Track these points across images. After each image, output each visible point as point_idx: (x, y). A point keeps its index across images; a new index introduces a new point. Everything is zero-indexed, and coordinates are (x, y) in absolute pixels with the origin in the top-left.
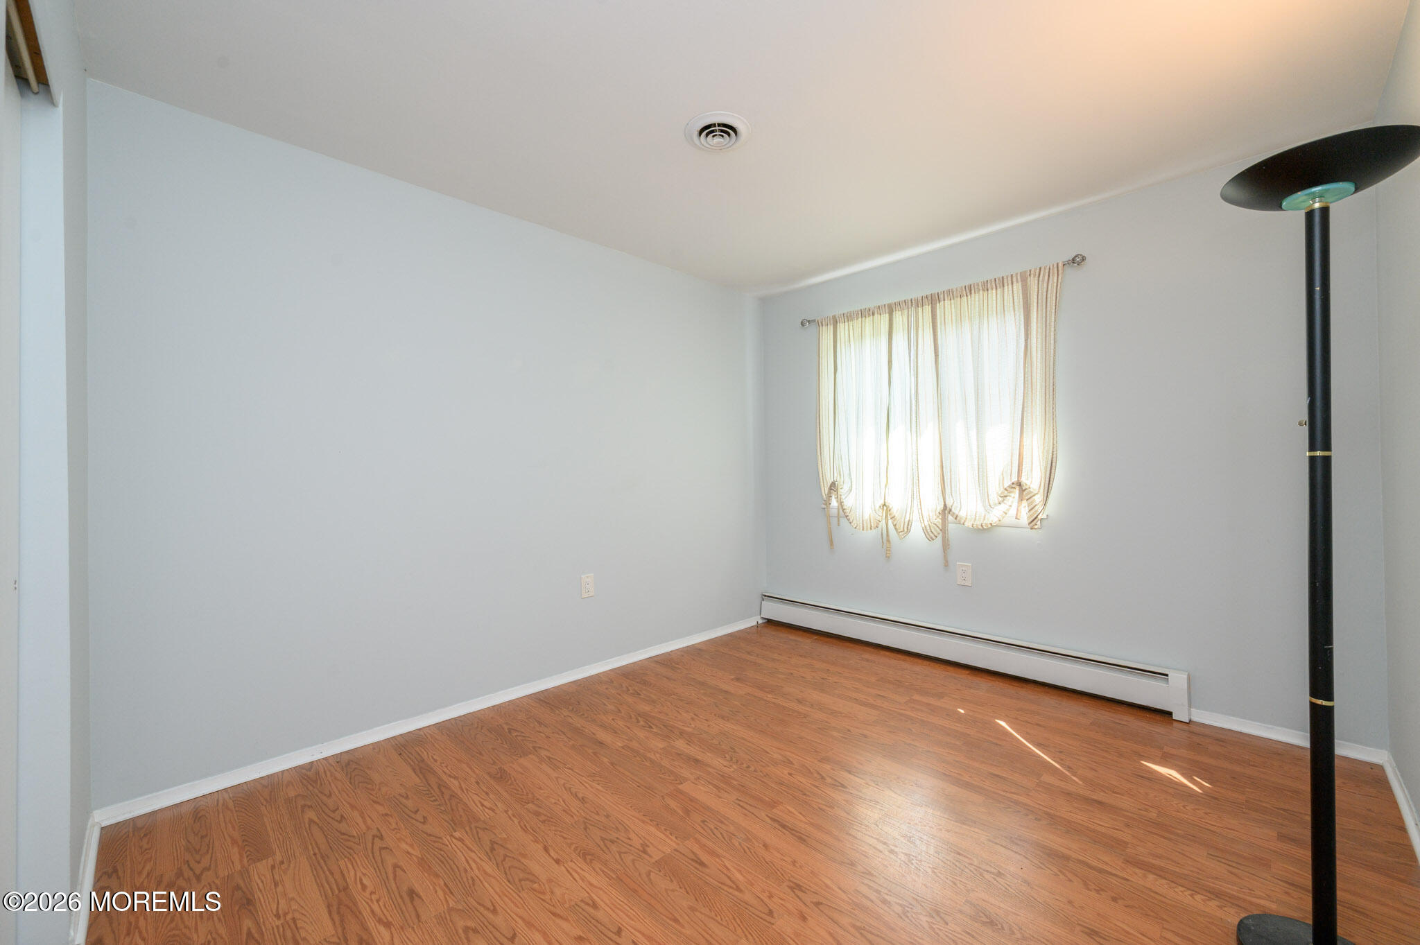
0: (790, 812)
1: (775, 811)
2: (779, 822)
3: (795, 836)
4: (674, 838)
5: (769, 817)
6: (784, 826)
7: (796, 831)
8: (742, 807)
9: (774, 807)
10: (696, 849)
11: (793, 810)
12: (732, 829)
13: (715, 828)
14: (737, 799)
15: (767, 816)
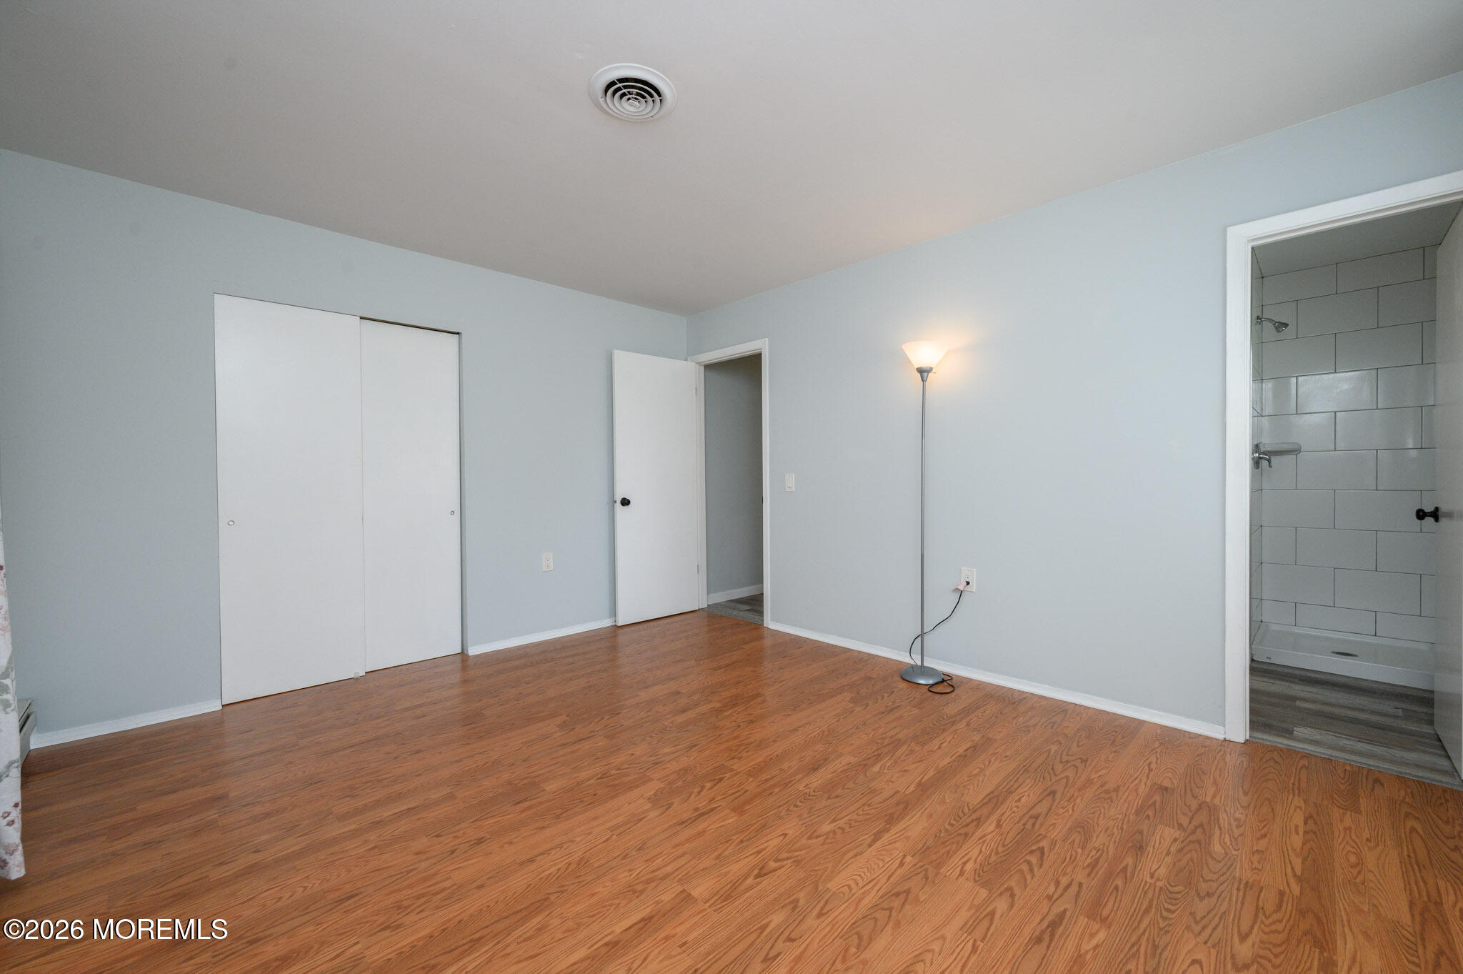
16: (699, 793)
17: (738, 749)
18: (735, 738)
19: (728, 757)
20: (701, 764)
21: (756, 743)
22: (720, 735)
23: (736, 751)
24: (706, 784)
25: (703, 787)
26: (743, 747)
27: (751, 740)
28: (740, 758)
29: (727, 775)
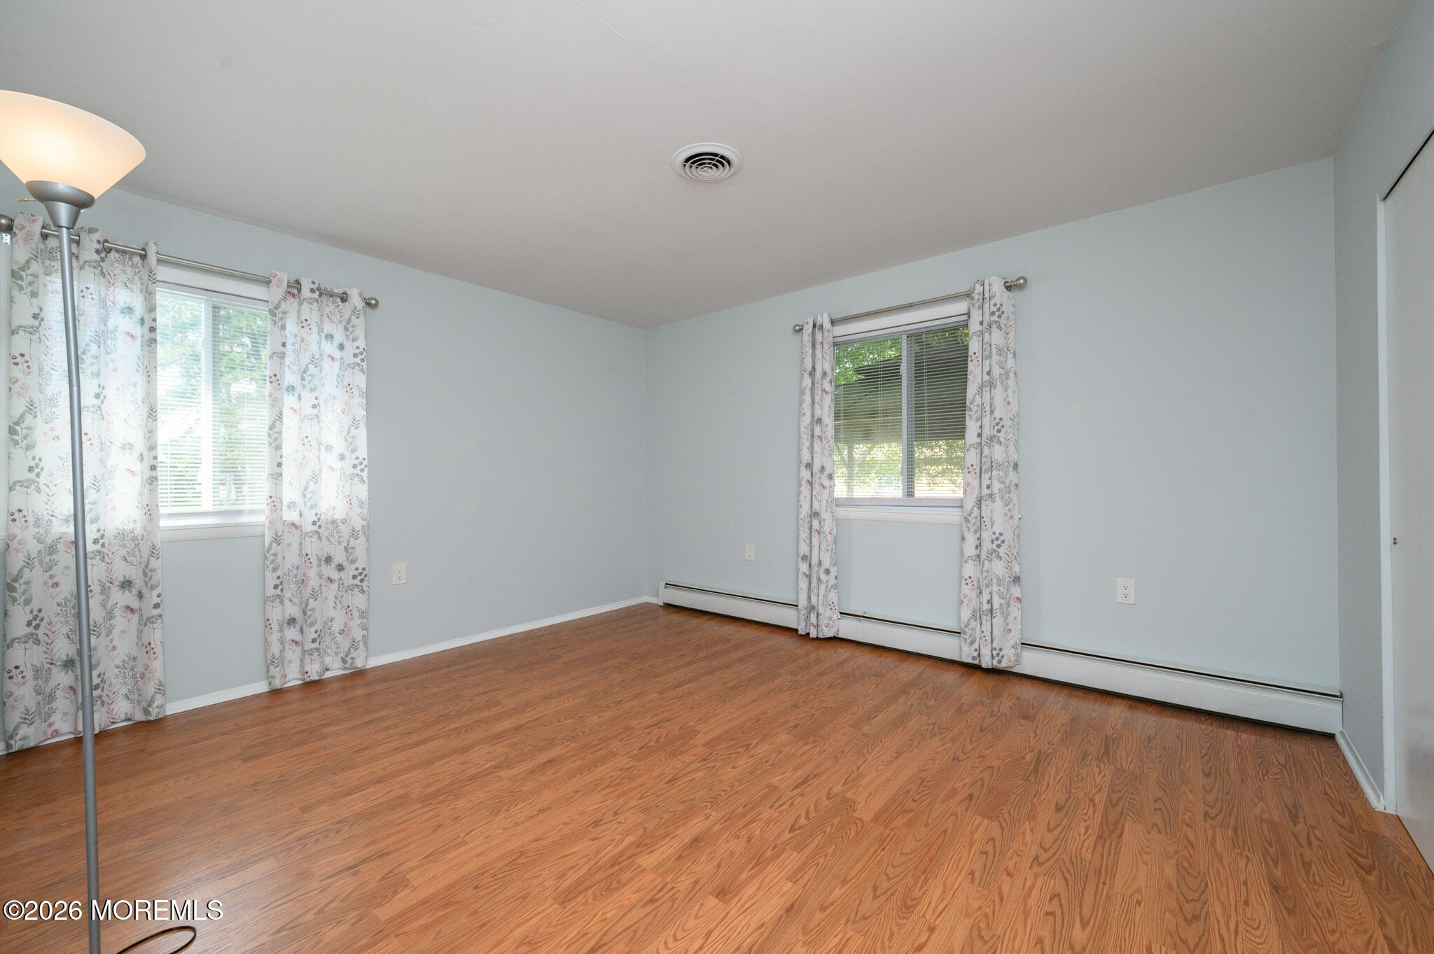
16: (659, 738)
17: (622, 779)
18: (623, 794)
19: (634, 770)
20: (661, 761)
21: (599, 788)
22: (641, 798)
23: (624, 778)
24: (654, 744)
25: (657, 741)
26: (615, 782)
27: (604, 792)
28: (621, 769)
29: (636, 752)
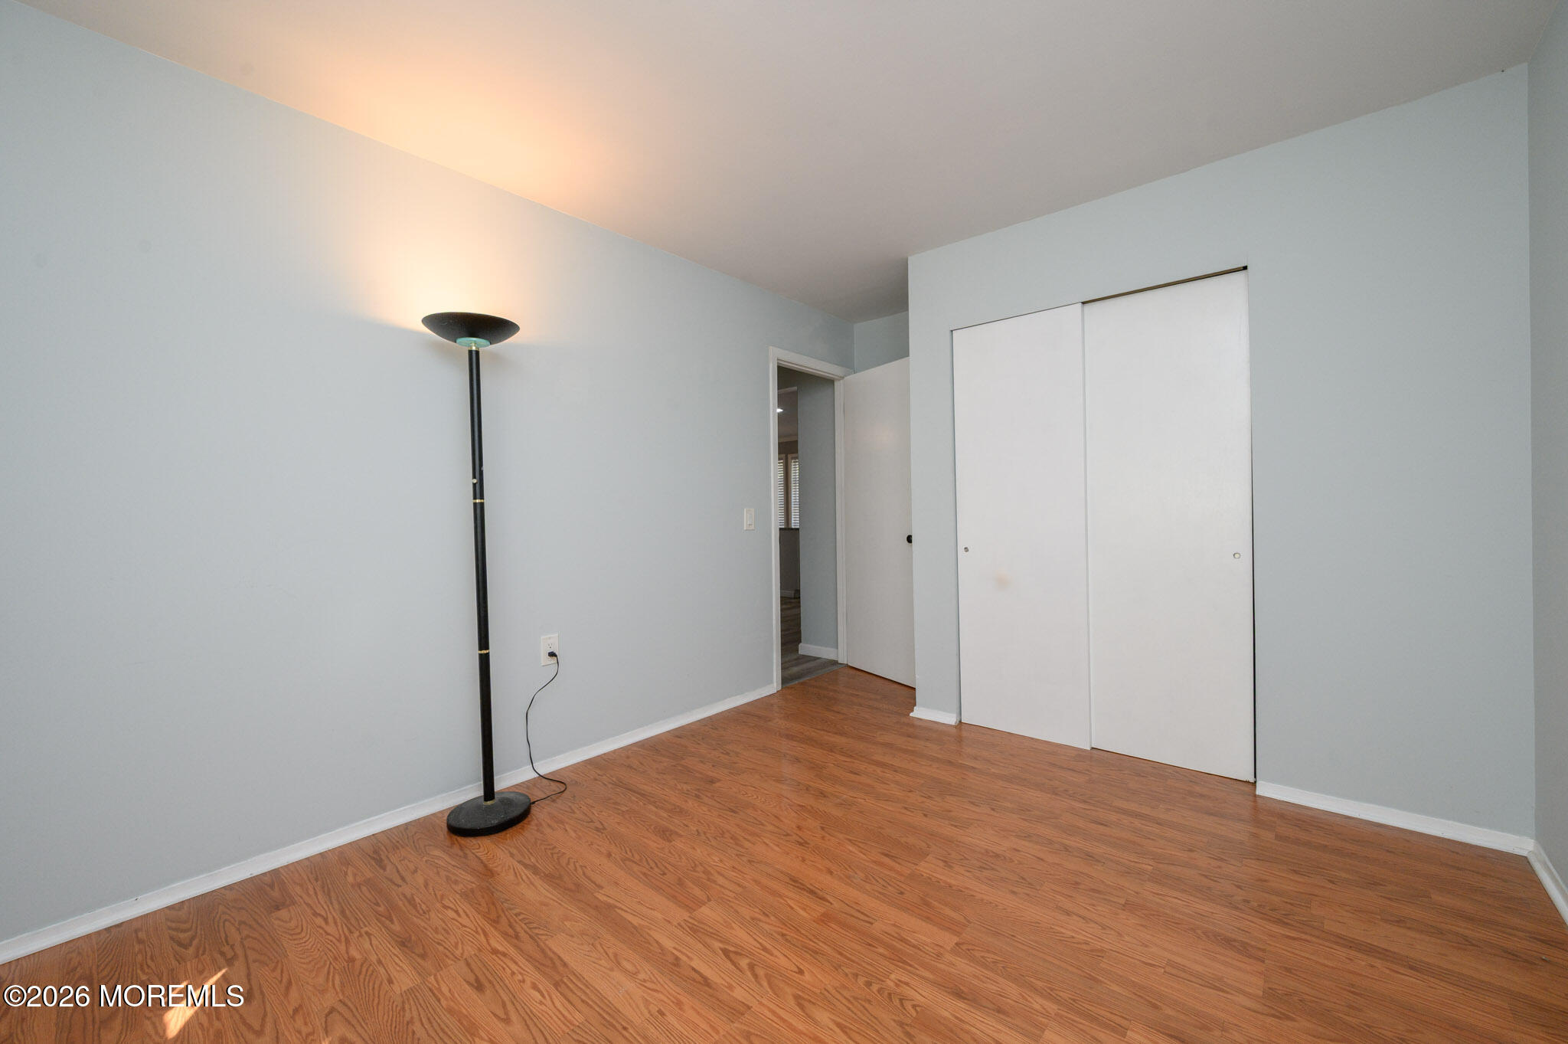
0: (804, 909)
1: (823, 910)
2: (817, 897)
3: (800, 883)
4: (925, 875)
5: (829, 902)
6: (812, 892)
7: (800, 889)
8: (862, 913)
9: (824, 915)
10: (897, 867)
11: (802, 913)
12: (868, 887)
13: (885, 887)
14: (872, 924)
15: (831, 904)
